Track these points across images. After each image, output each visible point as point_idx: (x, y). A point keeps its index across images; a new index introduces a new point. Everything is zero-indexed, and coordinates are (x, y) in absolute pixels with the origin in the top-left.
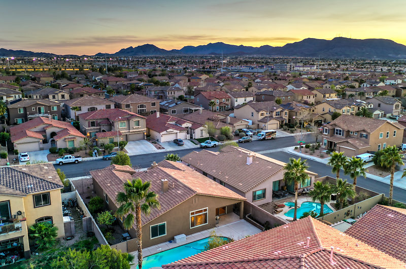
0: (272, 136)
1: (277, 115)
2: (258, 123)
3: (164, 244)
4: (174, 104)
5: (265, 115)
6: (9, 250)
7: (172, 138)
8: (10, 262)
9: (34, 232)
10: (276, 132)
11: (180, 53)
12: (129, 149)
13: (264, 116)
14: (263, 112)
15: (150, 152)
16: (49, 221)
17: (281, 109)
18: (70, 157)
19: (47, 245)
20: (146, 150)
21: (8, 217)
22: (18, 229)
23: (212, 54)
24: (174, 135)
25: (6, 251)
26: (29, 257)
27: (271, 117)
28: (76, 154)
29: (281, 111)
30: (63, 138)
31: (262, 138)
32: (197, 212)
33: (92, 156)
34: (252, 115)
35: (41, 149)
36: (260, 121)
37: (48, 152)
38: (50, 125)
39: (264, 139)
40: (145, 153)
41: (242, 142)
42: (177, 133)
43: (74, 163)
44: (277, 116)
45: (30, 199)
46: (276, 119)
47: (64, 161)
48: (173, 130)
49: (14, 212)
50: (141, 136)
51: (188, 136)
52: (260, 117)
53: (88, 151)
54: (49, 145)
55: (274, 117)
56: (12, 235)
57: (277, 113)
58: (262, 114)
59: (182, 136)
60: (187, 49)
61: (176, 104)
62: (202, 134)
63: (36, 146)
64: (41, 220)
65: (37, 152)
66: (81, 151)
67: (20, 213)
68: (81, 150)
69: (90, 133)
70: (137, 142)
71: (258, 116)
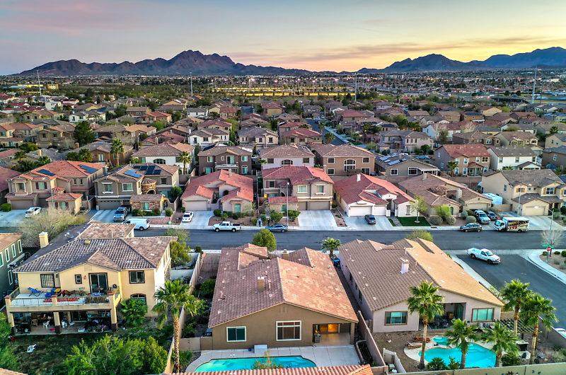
0: (518, 228)
1: (548, 193)
2: (511, 202)
3: (242, 350)
4: (398, 161)
5: (526, 191)
6: (104, 318)
7: (363, 212)
8: (99, 331)
9: (123, 307)
10: (527, 222)
11: (484, 66)
12: (303, 221)
13: (523, 193)
14: (523, 187)
15: (326, 229)
16: (142, 299)
17: (557, 185)
18: (228, 225)
19: (134, 323)
20: (323, 225)
21: (105, 288)
22: (107, 302)
23: (539, 66)
24: (368, 209)
25: (101, 319)
26: (115, 330)
27: (537, 196)
28: (240, 220)
29: (557, 187)
30: (229, 200)
31: (501, 228)
32: (285, 324)
33: (255, 225)
34: (505, 190)
35: (209, 209)
36: (516, 200)
37: (212, 213)
38: (224, 182)
39: (504, 230)
40: (319, 230)
41: (464, 231)
42: (371, 207)
43: (231, 231)
44: (549, 195)
45: (126, 274)
46: (544, 199)
47: (221, 227)
48: (365, 202)
49: (110, 285)
50: (326, 205)
51: (388, 213)
52: (516, 194)
53: (253, 218)
54: (216, 206)
55: (542, 195)
56: (101, 306)
57: (548, 189)
58: (519, 190)
59: (379, 211)
60: (497, 60)
61: (401, 161)
62: (408, 211)
63: (203, 205)
64: (135, 296)
65: (202, 213)
66: (246, 217)
67: (115, 286)
68: (247, 215)
69: (268, 195)
70: (319, 212)
71: (513, 191)
